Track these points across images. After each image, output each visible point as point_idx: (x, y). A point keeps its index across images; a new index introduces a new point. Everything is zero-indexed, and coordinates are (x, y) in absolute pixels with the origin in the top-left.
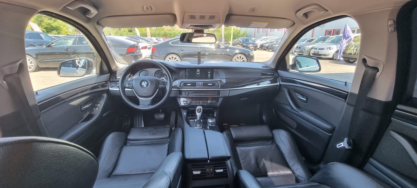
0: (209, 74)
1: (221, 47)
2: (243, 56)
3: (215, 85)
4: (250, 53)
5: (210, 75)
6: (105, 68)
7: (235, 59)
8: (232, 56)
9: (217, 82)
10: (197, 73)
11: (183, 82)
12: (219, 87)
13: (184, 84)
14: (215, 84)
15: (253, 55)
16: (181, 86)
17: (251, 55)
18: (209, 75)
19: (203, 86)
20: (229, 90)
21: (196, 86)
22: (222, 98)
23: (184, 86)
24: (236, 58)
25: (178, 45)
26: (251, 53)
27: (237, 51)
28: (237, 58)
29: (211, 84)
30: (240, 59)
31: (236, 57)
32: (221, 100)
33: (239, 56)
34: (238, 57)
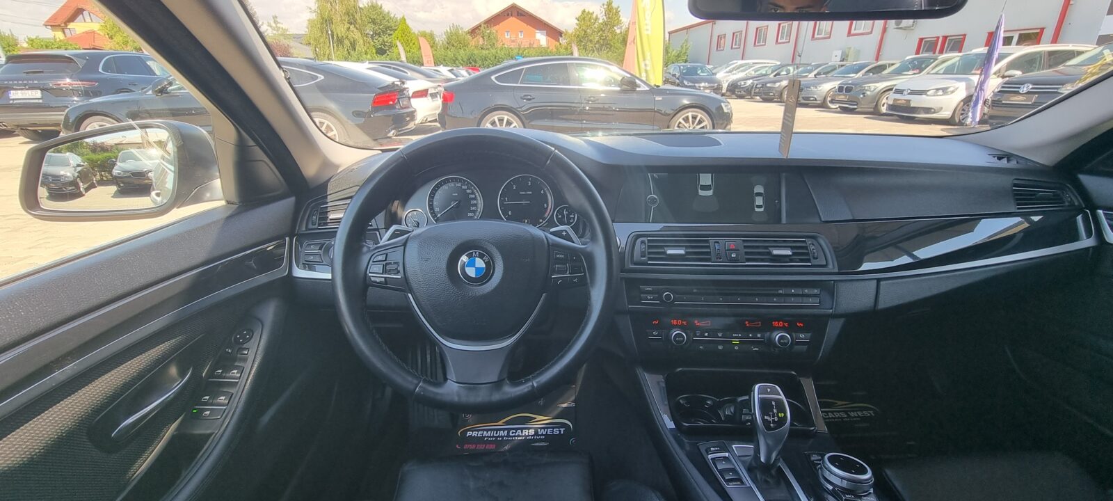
0: (759, 194)
1: (638, 89)
2: (701, 115)
3: (807, 254)
4: (722, 104)
5: (765, 201)
6: (268, 172)
7: (680, 123)
8: (669, 115)
9: (815, 243)
10: (702, 193)
11: (645, 239)
12: (830, 266)
13: (650, 247)
14: (806, 248)
15: (729, 111)
16: (635, 259)
17: (726, 111)
18: (759, 201)
19: (748, 260)
20: (879, 280)
21: (709, 260)
22: (842, 320)
23: (650, 259)
24: (681, 120)
25: (517, 83)
26: (726, 106)
27: (686, 102)
28: (684, 119)
29: (788, 252)
30: (693, 123)
31: (683, 117)
32: (833, 329)
33: (690, 115)
34: (687, 117)
